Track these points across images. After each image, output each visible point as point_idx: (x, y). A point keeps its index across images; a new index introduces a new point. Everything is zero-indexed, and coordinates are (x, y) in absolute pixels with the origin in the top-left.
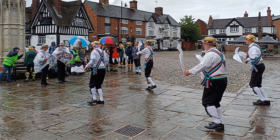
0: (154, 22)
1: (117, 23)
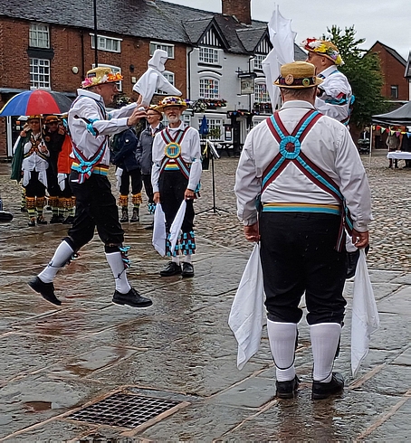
0: (219, 47)
1: (78, 48)
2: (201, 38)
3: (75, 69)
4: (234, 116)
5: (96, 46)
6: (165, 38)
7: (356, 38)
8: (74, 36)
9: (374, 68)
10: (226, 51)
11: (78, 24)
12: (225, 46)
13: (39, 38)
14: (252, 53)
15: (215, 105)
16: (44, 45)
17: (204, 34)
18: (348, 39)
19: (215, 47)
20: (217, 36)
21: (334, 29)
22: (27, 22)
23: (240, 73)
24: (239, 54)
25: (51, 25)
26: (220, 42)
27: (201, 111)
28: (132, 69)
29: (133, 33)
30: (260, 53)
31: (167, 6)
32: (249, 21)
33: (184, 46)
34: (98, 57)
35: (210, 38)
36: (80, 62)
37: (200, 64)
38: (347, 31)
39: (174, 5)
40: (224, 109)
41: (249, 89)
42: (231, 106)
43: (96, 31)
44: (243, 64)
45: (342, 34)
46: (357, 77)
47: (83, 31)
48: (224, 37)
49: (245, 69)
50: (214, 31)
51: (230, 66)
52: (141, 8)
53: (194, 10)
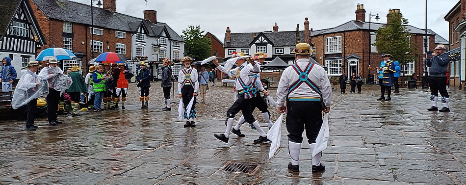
0: (144, 34)
1: (84, 33)
2: (137, 30)
3: (83, 43)
4: (151, 64)
5: (92, 32)
6: (122, 29)
7: (201, 31)
8: (83, 28)
9: (209, 43)
10: (148, 36)
11: (84, 22)
12: (147, 33)
13: (67, 29)
14: (159, 36)
15: (143, 59)
16: (69, 32)
17: (138, 28)
18: (197, 31)
19: (143, 33)
20: (144, 29)
21: (191, 27)
22: (62, 21)
23: (153, 45)
24: (153, 37)
25: (73, 23)
26: (145, 31)
27: (138, 61)
28: (107, 43)
29: (108, 27)
30: (162, 36)
31: (121, 15)
32: (156, 22)
33: (130, 33)
34: (93, 37)
35: (141, 30)
36: (85, 39)
37: (136, 41)
38: (197, 28)
39: (124, 15)
40: (147, 61)
41: (157, 52)
42: (149, 60)
43: (92, 26)
44: (154, 41)
45: (195, 29)
46: (202, 47)
47: (87, 26)
48: (147, 29)
49: (155, 43)
50: (142, 26)
51: (149, 42)
52: (110, 16)
53: (132, 17)
